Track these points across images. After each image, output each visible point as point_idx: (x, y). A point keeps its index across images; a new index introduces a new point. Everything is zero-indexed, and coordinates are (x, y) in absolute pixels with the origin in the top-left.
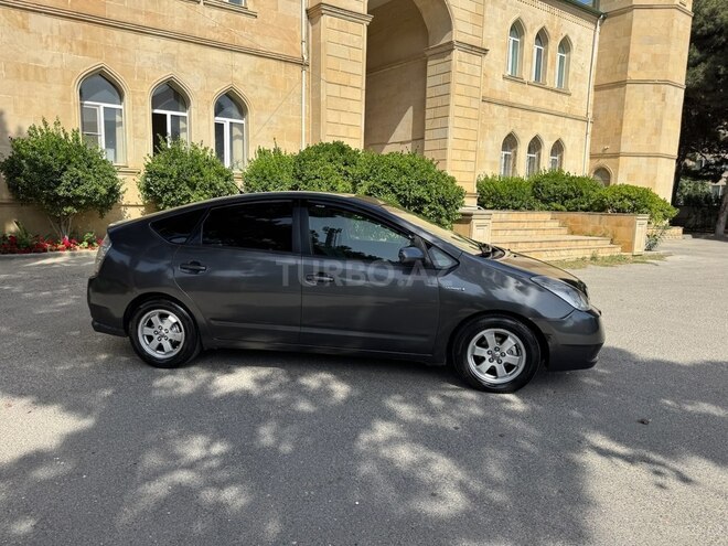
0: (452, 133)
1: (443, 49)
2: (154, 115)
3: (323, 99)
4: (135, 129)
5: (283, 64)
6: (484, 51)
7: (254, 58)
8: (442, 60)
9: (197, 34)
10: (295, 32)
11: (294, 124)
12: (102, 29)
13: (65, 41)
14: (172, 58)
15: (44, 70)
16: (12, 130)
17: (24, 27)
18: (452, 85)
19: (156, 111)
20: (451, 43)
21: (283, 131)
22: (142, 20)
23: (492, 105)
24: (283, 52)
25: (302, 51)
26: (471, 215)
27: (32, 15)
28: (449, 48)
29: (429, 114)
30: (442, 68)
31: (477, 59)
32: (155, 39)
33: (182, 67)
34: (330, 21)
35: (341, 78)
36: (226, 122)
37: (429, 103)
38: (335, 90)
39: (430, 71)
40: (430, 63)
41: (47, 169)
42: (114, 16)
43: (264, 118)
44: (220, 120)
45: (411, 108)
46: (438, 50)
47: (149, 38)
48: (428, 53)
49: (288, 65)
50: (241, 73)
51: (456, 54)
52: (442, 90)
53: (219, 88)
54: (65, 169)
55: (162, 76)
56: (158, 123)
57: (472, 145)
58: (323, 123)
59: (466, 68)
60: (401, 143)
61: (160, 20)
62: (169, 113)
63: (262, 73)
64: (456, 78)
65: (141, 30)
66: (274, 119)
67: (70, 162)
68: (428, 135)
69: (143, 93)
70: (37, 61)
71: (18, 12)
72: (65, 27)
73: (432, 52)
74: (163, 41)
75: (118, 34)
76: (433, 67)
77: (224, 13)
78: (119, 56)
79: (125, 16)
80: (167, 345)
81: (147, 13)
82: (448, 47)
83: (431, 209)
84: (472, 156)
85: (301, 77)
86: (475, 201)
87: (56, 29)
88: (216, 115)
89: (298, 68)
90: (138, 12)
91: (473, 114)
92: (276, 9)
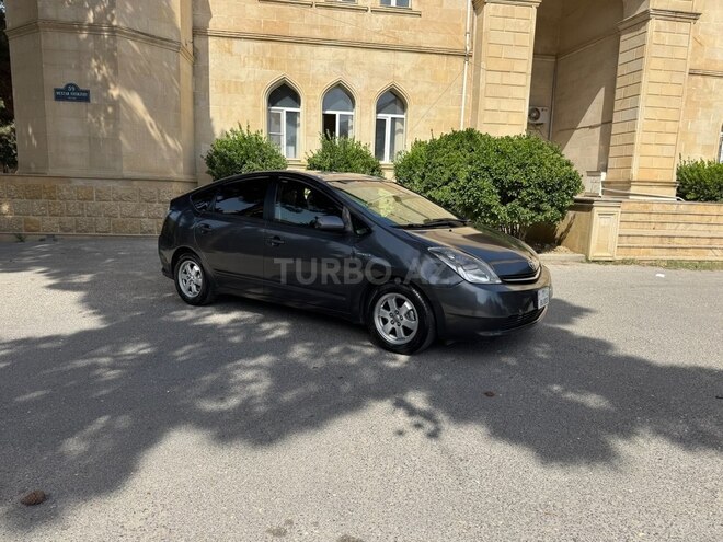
0: (643, 114)
1: (638, 20)
2: (325, 116)
3: (482, 87)
4: (307, 128)
5: (445, 57)
6: (695, 16)
7: (417, 55)
8: (637, 33)
9: (364, 39)
10: (459, 25)
11: (453, 115)
12: (285, 45)
13: (257, 59)
14: (341, 63)
15: (242, 84)
16: (218, 134)
17: (230, 52)
18: (645, 60)
19: (328, 112)
20: (646, 12)
21: (441, 122)
22: (317, 34)
23: (708, 79)
24: (446, 46)
25: (466, 43)
26: (593, 202)
27: (235, 41)
28: (645, 18)
29: (619, 94)
30: (636, 41)
31: (684, 27)
32: (327, 48)
33: (349, 70)
34: (494, 9)
35: (503, 65)
36: (388, 117)
37: (620, 82)
38: (496, 78)
39: (623, 46)
40: (623, 38)
41: (231, 162)
42: (295, 33)
43: (423, 111)
44: (381, 116)
45: (603, 89)
46: (633, 22)
47: (321, 49)
48: (621, 27)
49: (452, 58)
50: (402, 71)
51: (652, 24)
52: (634, 66)
53: (381, 86)
54: (245, 163)
55: (332, 80)
56: (329, 122)
57: (670, 126)
58: (481, 111)
59: (667, 38)
60: (590, 127)
61: (332, 32)
62: (338, 113)
63: (423, 69)
64: (650, 50)
65: (316, 43)
66: (433, 112)
67: (248, 157)
68: (617, 117)
69: (315, 97)
70: (237, 77)
71: (225, 40)
72: (258, 47)
73: (627, 25)
74: (334, 49)
75: (297, 48)
76: (627, 41)
77: (390, 17)
78: (298, 67)
79: (304, 33)
80: (194, 287)
81: (322, 27)
82: (643, 17)
83: (529, 194)
84: (671, 139)
85: (462, 68)
86: (674, 191)
87: (251, 50)
88: (378, 112)
89: (461, 60)
90: (315, 27)
91: (674, 90)
92: (441, 5)
